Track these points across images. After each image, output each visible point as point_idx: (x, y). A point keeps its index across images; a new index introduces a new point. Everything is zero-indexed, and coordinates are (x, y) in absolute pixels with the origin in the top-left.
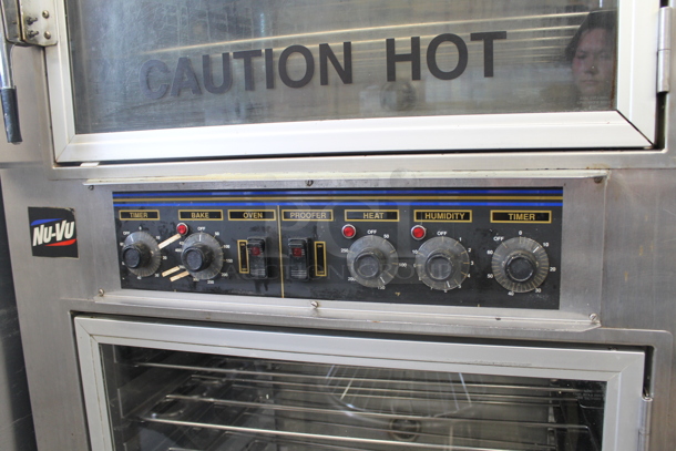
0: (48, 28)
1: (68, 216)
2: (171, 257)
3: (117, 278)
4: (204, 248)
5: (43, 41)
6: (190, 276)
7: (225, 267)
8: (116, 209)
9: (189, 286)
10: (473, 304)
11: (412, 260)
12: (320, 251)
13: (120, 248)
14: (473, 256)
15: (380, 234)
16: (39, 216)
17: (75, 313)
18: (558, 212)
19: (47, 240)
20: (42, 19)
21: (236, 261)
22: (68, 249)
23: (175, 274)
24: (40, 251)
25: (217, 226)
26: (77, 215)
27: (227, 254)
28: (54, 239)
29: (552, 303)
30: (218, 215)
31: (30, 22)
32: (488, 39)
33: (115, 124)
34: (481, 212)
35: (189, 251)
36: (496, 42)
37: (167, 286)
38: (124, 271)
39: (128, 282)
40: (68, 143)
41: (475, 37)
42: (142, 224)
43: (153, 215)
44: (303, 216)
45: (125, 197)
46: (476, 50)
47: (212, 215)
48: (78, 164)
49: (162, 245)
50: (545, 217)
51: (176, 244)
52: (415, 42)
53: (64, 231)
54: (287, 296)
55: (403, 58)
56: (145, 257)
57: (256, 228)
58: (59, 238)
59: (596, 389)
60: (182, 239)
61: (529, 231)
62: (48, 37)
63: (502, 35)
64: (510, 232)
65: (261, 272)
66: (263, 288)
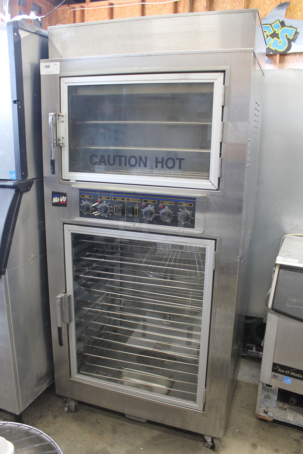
0: (63, 141)
1: (65, 195)
2: (95, 209)
3: (79, 214)
4: (105, 207)
5: (61, 145)
6: (100, 214)
7: (111, 212)
8: (80, 194)
9: (100, 217)
10: (174, 226)
11: (159, 213)
12: (136, 210)
13: (80, 205)
14: (174, 214)
15: (151, 206)
16: (55, 194)
17: (64, 224)
18: (195, 204)
19: (57, 201)
20: (61, 139)
21: (113, 211)
22: (64, 204)
23: (96, 213)
24: (55, 204)
25: (109, 201)
26: (68, 195)
27: (111, 209)
28: (60, 201)
29: (193, 227)
30: (109, 198)
31: (59, 140)
32: (181, 160)
33: (81, 170)
34: (176, 203)
35: (101, 208)
36: (182, 161)
37: (93, 217)
38: (81, 212)
39: (82, 215)
40: (67, 174)
41: (177, 159)
42: (87, 199)
43: (91, 197)
44: (131, 200)
45: (82, 191)
46: (177, 162)
47: (108, 198)
48: (69, 180)
49: (93, 205)
50: (191, 205)
51: (97, 205)
52: (163, 158)
53: (63, 199)
54: (127, 221)
55: (160, 162)
56: (88, 208)
57: (120, 203)
58: (61, 201)
59: (204, 250)
60: (99, 204)
61: (188, 208)
62: (63, 144)
63: (183, 159)
64: (183, 208)
65: (120, 214)
66: (120, 219)
